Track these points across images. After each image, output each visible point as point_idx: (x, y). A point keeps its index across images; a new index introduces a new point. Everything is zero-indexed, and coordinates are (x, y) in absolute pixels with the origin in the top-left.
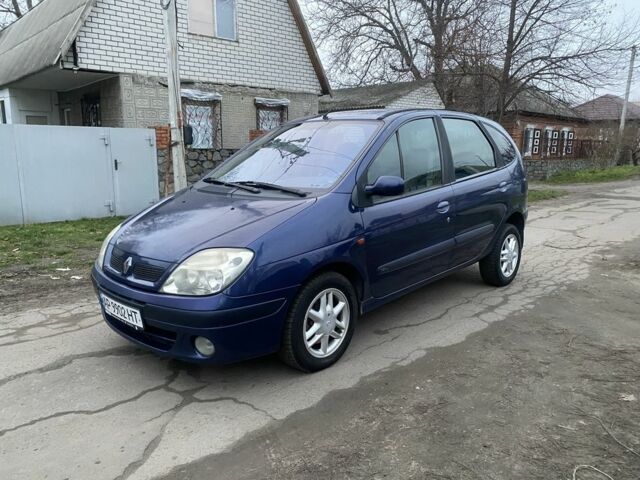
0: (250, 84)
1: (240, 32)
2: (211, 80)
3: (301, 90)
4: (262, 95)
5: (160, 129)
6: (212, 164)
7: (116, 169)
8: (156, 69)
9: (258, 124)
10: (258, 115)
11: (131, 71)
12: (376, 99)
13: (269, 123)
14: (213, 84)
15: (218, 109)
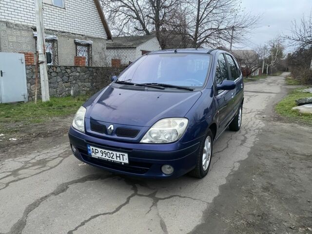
0: (71, 32)
1: (66, 4)
2: (51, 28)
3: (97, 36)
4: (78, 38)
5: (27, 54)
6: (56, 74)
7: (2, 76)
8: (20, 20)
9: (76, 53)
10: (76, 48)
11: (5, 20)
12: (131, 44)
13: (82, 53)
14: (52, 30)
15: (55, 44)
